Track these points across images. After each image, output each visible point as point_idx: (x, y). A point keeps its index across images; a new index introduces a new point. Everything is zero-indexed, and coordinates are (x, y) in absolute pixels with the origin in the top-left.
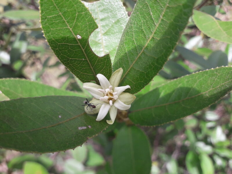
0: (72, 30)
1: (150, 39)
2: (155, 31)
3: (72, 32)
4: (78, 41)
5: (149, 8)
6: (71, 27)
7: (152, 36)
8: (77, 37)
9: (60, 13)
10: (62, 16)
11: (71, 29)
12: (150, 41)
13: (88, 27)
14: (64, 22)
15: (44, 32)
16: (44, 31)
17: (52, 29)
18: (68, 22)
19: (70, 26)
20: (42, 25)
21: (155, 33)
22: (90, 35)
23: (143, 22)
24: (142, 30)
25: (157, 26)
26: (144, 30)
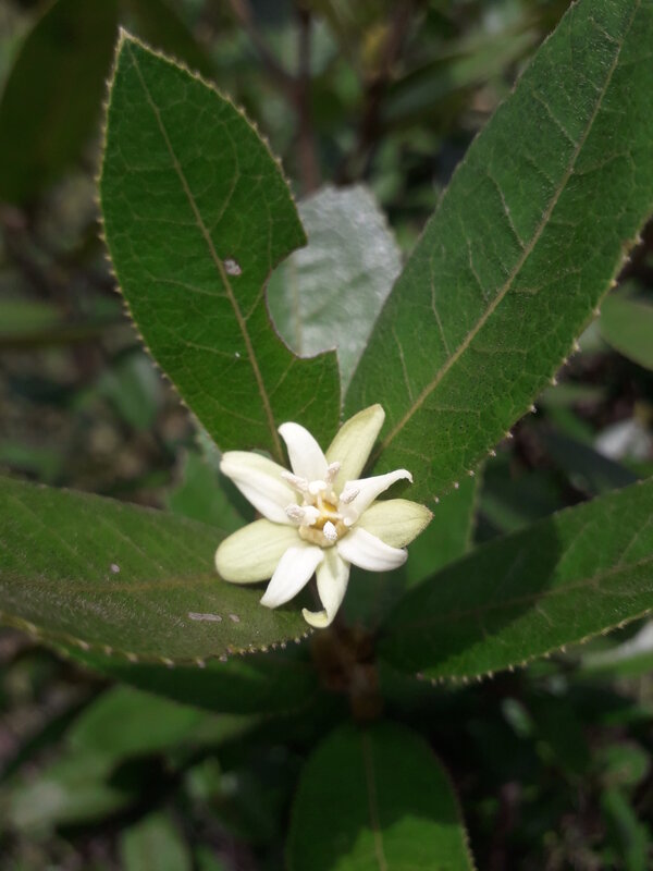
0: (212, 236)
1: (498, 300)
2: (518, 268)
3: (210, 242)
4: (227, 283)
5: (498, 194)
6: (207, 225)
7: (507, 287)
8: (224, 266)
9: (177, 165)
10: (182, 178)
11: (207, 233)
12: (497, 307)
13: (271, 235)
14: (185, 199)
15: (107, 224)
16: (107, 217)
17: (136, 217)
18: (199, 203)
19: (205, 222)
20: (104, 196)
21: (519, 277)
22: (274, 267)
23: (474, 243)
24: (467, 272)
25: (529, 249)
26: (475, 273)
